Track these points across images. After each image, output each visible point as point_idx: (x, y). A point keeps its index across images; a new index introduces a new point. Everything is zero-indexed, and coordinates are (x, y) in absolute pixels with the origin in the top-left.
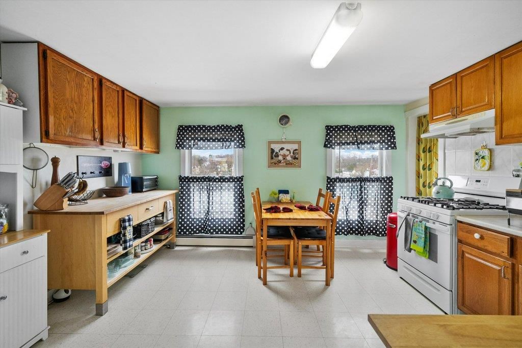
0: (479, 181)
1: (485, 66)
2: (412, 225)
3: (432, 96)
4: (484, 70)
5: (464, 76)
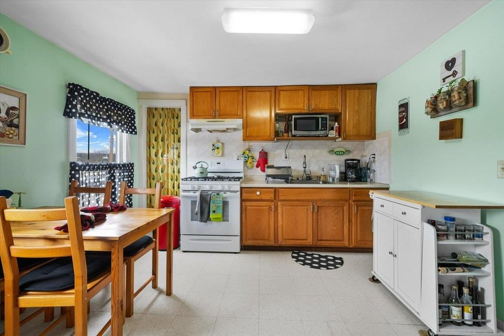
0: (219, 163)
1: (237, 91)
2: (209, 199)
3: (193, 96)
4: (236, 93)
5: (222, 91)
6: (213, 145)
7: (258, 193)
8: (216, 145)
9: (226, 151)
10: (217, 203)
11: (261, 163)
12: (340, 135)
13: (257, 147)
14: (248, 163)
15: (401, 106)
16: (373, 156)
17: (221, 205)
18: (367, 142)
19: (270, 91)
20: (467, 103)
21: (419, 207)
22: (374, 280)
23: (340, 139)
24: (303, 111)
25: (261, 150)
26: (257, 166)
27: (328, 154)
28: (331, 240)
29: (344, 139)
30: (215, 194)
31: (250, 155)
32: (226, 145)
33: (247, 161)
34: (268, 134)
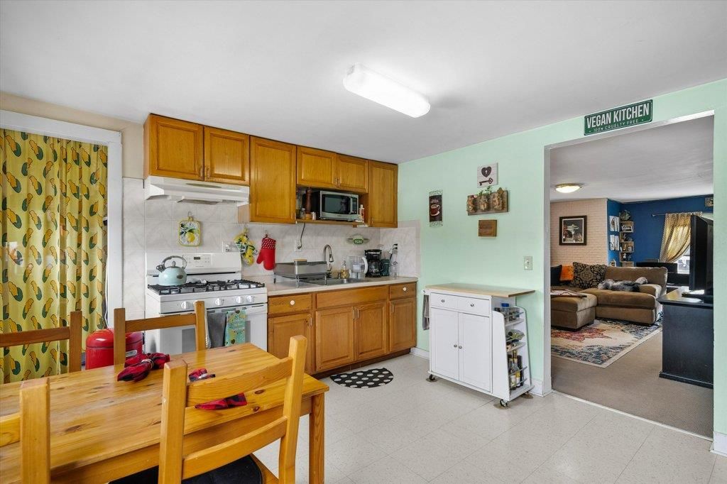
0: (198, 258)
1: (241, 140)
2: (222, 322)
3: (158, 133)
4: (239, 144)
5: (214, 135)
6: (182, 226)
7: (292, 303)
8: (187, 225)
9: (206, 237)
10: (238, 327)
11: (266, 256)
12: (366, 221)
13: (259, 232)
14: (247, 256)
15: (431, 198)
16: (395, 246)
17: (244, 328)
18: (383, 230)
19: (290, 151)
20: (503, 208)
21: (490, 298)
22: (432, 379)
23: (366, 226)
24: (330, 187)
25: (264, 236)
26: (259, 262)
27: (346, 243)
28: (371, 351)
29: (371, 226)
30: (233, 311)
31: (249, 243)
32: (206, 226)
33: (244, 254)
34: (287, 214)
